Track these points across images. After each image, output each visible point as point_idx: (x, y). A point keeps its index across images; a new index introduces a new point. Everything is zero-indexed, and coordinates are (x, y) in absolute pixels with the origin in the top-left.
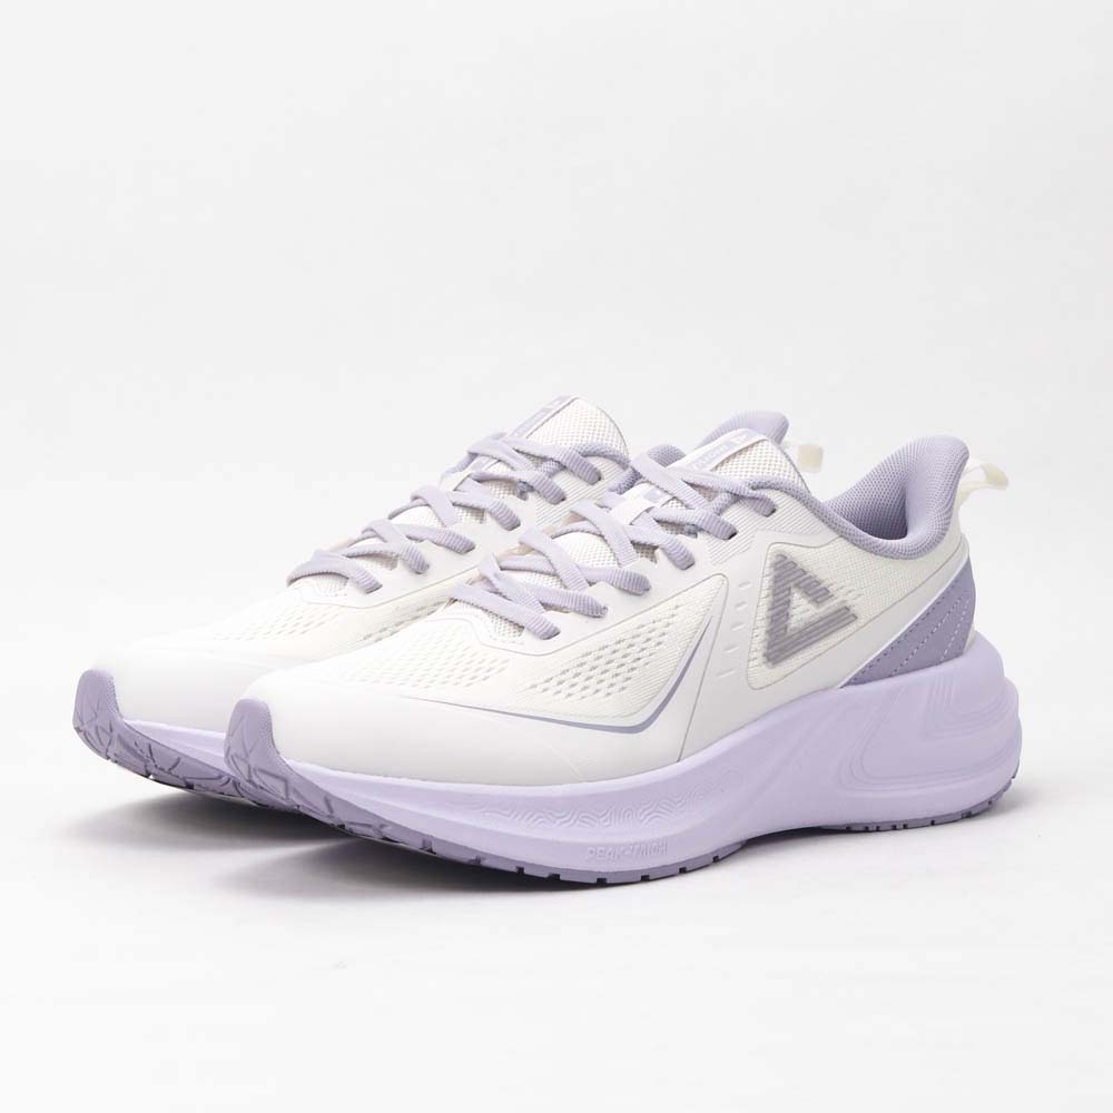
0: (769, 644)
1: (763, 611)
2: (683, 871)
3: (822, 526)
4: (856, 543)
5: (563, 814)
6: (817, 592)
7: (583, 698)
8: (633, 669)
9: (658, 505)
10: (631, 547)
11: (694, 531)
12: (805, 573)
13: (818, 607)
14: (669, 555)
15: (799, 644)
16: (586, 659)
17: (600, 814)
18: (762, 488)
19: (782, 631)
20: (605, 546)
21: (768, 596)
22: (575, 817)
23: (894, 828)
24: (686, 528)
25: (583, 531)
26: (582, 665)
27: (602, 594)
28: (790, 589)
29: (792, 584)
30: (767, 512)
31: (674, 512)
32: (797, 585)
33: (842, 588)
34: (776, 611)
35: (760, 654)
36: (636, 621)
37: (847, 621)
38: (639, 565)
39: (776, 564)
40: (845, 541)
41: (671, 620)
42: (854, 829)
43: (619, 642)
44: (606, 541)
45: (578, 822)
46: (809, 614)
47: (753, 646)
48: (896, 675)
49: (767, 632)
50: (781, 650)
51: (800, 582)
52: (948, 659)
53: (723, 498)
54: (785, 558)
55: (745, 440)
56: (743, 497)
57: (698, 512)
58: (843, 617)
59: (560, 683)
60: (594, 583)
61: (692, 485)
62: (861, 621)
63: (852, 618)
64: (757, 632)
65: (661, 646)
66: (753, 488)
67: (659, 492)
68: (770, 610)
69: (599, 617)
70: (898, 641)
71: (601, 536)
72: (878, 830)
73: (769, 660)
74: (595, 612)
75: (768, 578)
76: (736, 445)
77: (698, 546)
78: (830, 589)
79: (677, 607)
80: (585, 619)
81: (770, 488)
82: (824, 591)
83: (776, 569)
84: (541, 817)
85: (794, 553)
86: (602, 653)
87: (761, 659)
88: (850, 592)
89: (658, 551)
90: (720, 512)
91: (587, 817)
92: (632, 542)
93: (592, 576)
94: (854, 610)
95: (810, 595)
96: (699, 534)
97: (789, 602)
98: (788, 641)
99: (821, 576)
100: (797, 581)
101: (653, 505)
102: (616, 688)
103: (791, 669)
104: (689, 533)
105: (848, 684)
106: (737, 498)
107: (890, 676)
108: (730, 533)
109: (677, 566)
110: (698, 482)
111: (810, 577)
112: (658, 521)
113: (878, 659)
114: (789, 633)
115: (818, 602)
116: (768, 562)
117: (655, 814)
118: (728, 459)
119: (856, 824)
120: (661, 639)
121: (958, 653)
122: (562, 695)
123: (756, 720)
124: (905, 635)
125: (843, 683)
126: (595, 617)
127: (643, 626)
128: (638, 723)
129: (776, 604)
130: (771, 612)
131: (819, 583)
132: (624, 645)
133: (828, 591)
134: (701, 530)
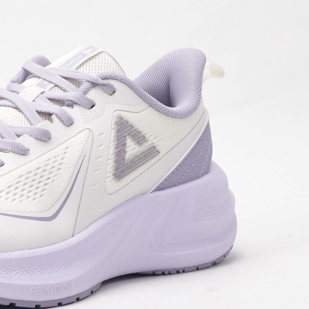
0: (116, 168)
1: (112, 150)
2: (78, 300)
3: (140, 100)
4: (158, 109)
5: (16, 269)
6: (139, 138)
7: (21, 201)
8: (46, 184)
9: (47, 90)
10: (37, 114)
11: (71, 104)
12: (133, 127)
13: (140, 147)
14: (59, 118)
15: (130, 168)
16: (20, 179)
17: (36, 268)
18: (107, 79)
19: (122, 161)
20: (21, 114)
21: (114, 141)
22: (23, 270)
23: (178, 272)
24: (67, 103)
25: (5, 106)
26: (18, 182)
27: (26, 141)
28: (125, 136)
29: (126, 134)
30: (111, 93)
31: (58, 94)
32: (129, 134)
33: (151, 135)
34: (119, 149)
35: (111, 174)
36: (45, 157)
37: (154, 155)
38: (44, 124)
39: (118, 122)
40: (152, 109)
41: (64, 156)
42: (157, 273)
43: (38, 169)
44: (21, 111)
45: (24, 273)
46: (135, 151)
47: (108, 170)
48: (178, 185)
49: (114, 161)
50: (122, 171)
51: (130, 133)
52: (202, 175)
53: (85, 85)
54: (122, 119)
55: (91, 53)
56: (97, 84)
57: (72, 93)
58: (152, 152)
59: (8, 193)
60: (21, 135)
61: (65, 78)
62: (161, 154)
63: (157, 153)
64: (110, 161)
65: (60, 171)
66: (102, 79)
67: (46, 83)
68: (115, 149)
69: (25, 155)
70: (180, 166)
71: (17, 108)
72: (170, 274)
73: (116, 177)
74: (23, 152)
75: (114, 130)
76: (87, 55)
77: (75, 112)
78: (146, 136)
79: (67, 148)
80: (18, 156)
81: (112, 79)
82: (143, 138)
83: (118, 125)
84: (5, 271)
85: (127, 116)
86: (29, 175)
87: (112, 177)
88: (156, 137)
89: (53, 116)
90: (85, 93)
91: (29, 270)
92: (37, 111)
93: (19, 131)
94: (158, 148)
95: (135, 140)
96: (74, 105)
97: (125, 144)
98: (126, 166)
99: (141, 129)
100: (129, 132)
101: (44, 90)
102: (38, 195)
103: (127, 182)
104: (68, 106)
105: (155, 190)
106: (94, 85)
107: (176, 185)
108: (91, 106)
109: (65, 125)
110: (69, 76)
111: (136, 129)
112: (49, 99)
113: (170, 176)
114: (126, 162)
115: (140, 144)
116: (113, 121)
117: (63, 267)
118: (83, 63)
119: (158, 271)
120: (60, 167)
121: (207, 172)
122: (10, 200)
123: (109, 212)
124: (183, 162)
125: (152, 191)
126: (23, 155)
127: (49, 160)
128: (50, 215)
129: (119, 146)
130: (116, 150)
131: (140, 133)
132: (40, 170)
133: (145, 138)
134: (76, 103)
